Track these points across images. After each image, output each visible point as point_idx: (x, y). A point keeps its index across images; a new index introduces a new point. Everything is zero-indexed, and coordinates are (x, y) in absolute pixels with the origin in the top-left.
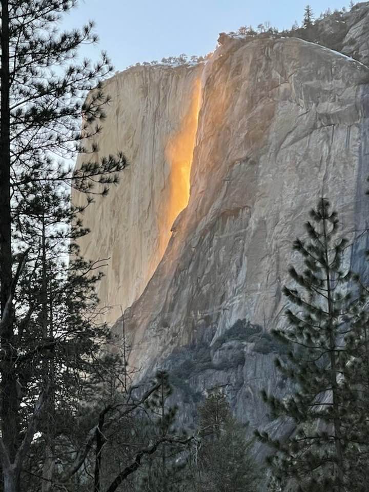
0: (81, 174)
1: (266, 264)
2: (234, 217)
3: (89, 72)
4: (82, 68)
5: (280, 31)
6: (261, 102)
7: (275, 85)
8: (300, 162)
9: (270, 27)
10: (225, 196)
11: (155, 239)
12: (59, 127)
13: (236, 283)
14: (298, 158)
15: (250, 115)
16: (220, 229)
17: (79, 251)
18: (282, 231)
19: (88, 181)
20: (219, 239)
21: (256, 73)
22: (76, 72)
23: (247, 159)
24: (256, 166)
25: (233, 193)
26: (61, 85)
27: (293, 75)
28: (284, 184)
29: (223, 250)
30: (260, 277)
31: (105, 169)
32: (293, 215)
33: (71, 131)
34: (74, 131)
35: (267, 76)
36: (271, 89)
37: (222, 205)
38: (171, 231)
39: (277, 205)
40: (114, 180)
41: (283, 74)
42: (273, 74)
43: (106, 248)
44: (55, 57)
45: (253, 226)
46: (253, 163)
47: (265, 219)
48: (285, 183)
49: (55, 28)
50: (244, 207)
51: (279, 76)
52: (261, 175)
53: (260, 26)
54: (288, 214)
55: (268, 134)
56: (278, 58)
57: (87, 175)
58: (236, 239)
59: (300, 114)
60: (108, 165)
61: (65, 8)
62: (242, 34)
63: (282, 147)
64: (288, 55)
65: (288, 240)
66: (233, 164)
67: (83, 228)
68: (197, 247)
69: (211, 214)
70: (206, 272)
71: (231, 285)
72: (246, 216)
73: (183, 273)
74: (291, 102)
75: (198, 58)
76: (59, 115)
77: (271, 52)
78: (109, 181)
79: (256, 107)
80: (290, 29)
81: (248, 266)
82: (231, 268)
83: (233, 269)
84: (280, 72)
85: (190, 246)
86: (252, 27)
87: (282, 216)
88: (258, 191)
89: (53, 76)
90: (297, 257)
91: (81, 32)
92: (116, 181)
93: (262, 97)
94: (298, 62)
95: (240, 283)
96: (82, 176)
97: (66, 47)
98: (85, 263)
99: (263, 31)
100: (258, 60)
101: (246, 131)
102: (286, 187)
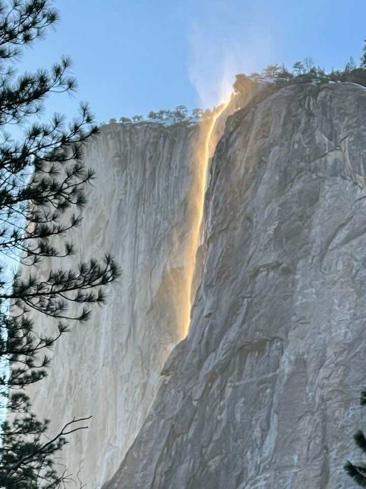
0: (48, 288)
1: (306, 426)
2: (257, 354)
3: (61, 135)
4: (51, 129)
5: (327, 73)
6: (299, 178)
7: (319, 153)
8: (358, 271)
9: (312, 67)
10: (243, 322)
11: (136, 387)
12: (16, 217)
13: (261, 456)
14: (355, 264)
15: (282, 199)
16: (236, 373)
17: (28, 405)
18: (330, 375)
19: (58, 298)
20: (235, 388)
21: (291, 136)
22: (41, 135)
23: (279, 265)
24: (291, 277)
25: (257, 316)
26: (19, 155)
27: (347, 139)
28: (333, 303)
29: (242, 405)
30: (297, 446)
31: (85, 281)
32: (346, 352)
33: (33, 224)
34: (39, 225)
35: (307, 140)
36: (315, 159)
37: (240, 334)
38: (162, 374)
39: (323, 336)
40: (97, 297)
41: (332, 136)
42: (317, 137)
43: (62, 400)
44: (11, 112)
45: (286, 367)
46: (287, 272)
47: (305, 356)
48: (336, 301)
49: (10, 69)
50: (274, 339)
51: (327, 140)
52: (298, 289)
53: (297, 65)
54: (339, 350)
55: (310, 227)
56: (324, 113)
57: (57, 290)
58: (261, 387)
59: (357, 198)
60: (89, 276)
61: (27, 39)
62: (271, 77)
63: (330, 248)
64: (339, 109)
65: (340, 389)
66: (257, 272)
67: (36, 370)
68: (200, 400)
69: (223, 349)
70: (215, 438)
71: (252, 459)
72: (276, 353)
73: (179, 439)
74: (344, 178)
75: (204, 111)
76: (15, 199)
77: (314, 104)
78: (90, 299)
79: (291, 187)
80: (342, 70)
81: (278, 430)
82: (253, 432)
83: (255, 433)
84: (328, 134)
85: (191, 398)
86: (285, 67)
87: (330, 352)
88: (295, 314)
89: (6, 139)
90: (353, 415)
91: (50, 75)
92: (100, 299)
93: (300, 171)
94: (355, 120)
95: (266, 455)
96: (49, 291)
97: (26, 98)
98: (38, 424)
99: (302, 73)
100: (295, 116)
101: (277, 223)
102: (337, 308)
